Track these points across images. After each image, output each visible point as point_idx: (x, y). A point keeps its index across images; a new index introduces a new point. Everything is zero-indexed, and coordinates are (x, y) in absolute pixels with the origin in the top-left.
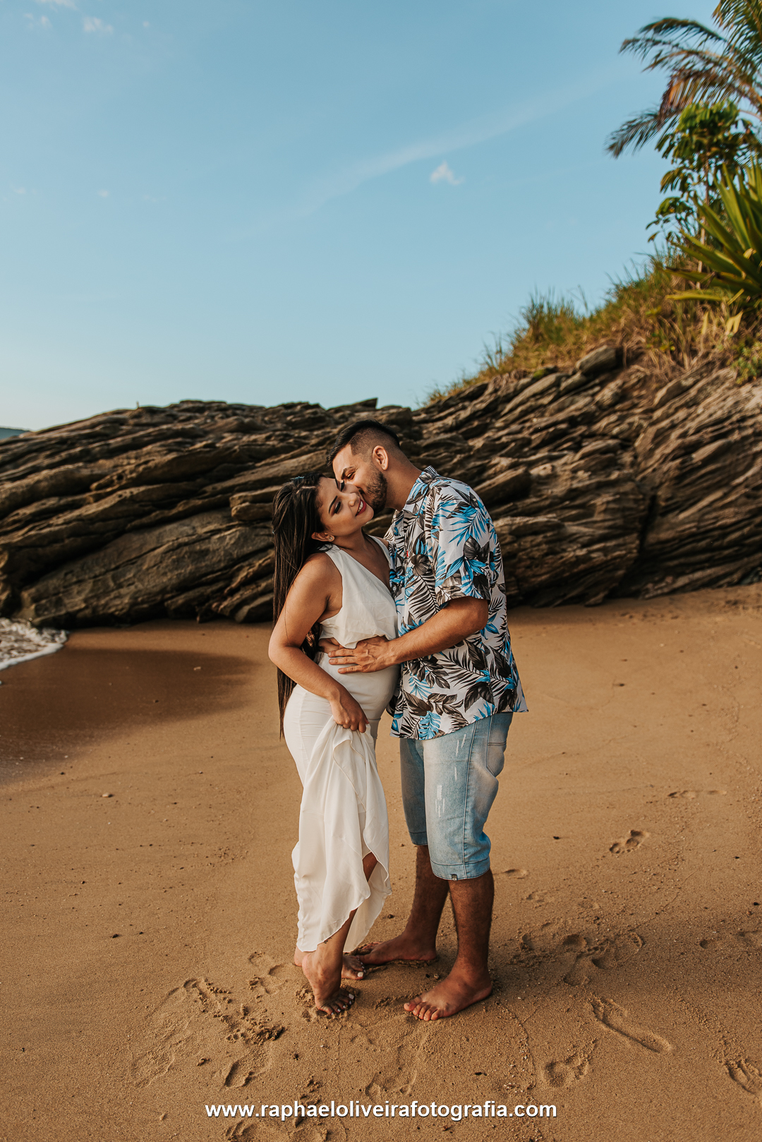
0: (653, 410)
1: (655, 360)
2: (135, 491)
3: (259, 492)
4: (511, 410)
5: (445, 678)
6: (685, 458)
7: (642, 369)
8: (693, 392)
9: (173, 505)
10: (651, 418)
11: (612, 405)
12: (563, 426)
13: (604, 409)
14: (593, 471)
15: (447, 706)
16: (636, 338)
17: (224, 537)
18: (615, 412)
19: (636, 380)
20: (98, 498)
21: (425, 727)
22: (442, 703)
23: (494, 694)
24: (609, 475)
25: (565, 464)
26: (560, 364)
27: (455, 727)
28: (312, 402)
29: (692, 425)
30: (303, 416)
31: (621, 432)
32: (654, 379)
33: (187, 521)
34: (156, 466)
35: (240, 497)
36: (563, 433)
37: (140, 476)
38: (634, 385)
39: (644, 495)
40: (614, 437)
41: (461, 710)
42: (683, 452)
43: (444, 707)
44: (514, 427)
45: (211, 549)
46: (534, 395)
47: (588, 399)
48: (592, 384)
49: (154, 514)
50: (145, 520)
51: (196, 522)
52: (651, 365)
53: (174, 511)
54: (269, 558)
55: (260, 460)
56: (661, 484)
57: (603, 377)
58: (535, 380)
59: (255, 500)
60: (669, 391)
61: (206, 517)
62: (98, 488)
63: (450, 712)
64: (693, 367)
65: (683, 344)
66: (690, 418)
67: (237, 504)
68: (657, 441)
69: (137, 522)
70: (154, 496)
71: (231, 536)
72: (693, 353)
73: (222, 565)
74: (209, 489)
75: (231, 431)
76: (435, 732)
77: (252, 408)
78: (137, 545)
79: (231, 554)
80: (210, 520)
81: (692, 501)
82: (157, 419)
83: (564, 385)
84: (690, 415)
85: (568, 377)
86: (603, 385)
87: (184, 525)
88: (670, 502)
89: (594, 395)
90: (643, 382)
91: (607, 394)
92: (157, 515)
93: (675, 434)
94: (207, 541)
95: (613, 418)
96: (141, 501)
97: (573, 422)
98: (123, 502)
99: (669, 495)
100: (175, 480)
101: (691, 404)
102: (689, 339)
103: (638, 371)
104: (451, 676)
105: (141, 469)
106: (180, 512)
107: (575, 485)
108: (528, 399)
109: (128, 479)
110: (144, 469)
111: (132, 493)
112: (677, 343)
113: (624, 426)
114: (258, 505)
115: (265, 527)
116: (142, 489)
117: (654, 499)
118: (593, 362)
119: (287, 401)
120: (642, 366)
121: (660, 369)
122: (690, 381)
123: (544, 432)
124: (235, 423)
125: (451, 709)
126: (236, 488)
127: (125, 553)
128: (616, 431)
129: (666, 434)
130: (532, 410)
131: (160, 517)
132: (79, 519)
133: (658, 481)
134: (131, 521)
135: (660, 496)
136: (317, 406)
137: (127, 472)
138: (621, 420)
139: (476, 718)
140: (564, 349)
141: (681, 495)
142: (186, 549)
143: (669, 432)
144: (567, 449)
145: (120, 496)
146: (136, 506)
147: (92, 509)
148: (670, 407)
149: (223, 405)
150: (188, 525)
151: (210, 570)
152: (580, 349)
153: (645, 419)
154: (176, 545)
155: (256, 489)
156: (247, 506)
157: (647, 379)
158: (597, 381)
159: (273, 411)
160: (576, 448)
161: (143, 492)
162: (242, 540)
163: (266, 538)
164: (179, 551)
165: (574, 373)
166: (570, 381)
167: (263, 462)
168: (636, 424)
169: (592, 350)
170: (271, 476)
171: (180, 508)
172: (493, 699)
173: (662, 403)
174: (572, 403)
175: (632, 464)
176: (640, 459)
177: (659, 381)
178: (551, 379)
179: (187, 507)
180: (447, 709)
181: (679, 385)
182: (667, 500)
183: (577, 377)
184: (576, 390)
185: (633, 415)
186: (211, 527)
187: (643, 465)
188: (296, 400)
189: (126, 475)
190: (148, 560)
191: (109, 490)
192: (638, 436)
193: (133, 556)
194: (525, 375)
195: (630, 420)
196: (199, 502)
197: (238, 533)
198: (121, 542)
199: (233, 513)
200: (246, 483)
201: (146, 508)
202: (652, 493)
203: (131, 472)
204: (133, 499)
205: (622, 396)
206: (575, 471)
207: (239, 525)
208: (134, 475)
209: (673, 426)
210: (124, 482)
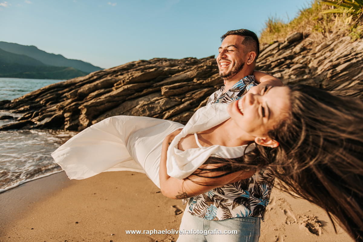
0: (315, 54)
1: (315, 36)
2: (129, 86)
3: (172, 86)
4: (262, 56)
5: (223, 189)
6: (334, 69)
7: (310, 39)
8: (332, 46)
9: (142, 91)
10: (315, 56)
11: (300, 52)
12: (283, 60)
13: (297, 54)
14: (297, 75)
15: (223, 203)
16: (308, 29)
17: (160, 102)
18: (301, 55)
19: (308, 44)
20: (117, 89)
21: (210, 212)
22: (220, 201)
23: (251, 205)
24: (303, 76)
25: (286, 73)
26: (279, 40)
27: (225, 217)
28: (194, 57)
29: (334, 58)
30: (191, 61)
31: (304, 62)
32: (315, 43)
33: (147, 97)
34: (136, 77)
35: (165, 88)
36: (283, 62)
37: (130, 81)
38: (307, 45)
39: (317, 84)
40: (301, 63)
41: (230, 208)
42: (332, 67)
43: (220, 204)
44: (264, 61)
45: (155, 107)
46: (270, 50)
47: (290, 51)
48: (291, 45)
49: (135, 94)
50: (132, 96)
51: (150, 97)
52: (314, 38)
53: (142, 93)
54: (176, 109)
55: (173, 74)
56: (323, 80)
57: (295, 43)
58: (270, 45)
59: (170, 89)
60: (322, 47)
61: (153, 95)
62: (117, 85)
63: (224, 208)
64: (331, 37)
65: (327, 30)
66: (332, 55)
67: (164, 90)
68: (319, 64)
69: (130, 97)
70: (136, 88)
71: (162, 101)
72: (331, 32)
73: (159, 112)
74: (155, 85)
75: (167, 67)
76: (214, 217)
77: (175, 60)
78: (129, 105)
79: (162, 108)
80: (155, 96)
81: (336, 86)
82: (145, 63)
83: (281, 47)
84: (331, 54)
85: (282, 43)
86: (295, 46)
87: (146, 98)
88: (327, 87)
89: (292, 49)
90: (311, 44)
91: (297, 48)
92: (136, 95)
93: (327, 61)
94: (153, 104)
95: (301, 57)
96: (131, 90)
97: (286, 59)
98: (124, 90)
99: (327, 84)
100: (143, 82)
101: (331, 50)
102: (329, 27)
103: (309, 40)
104: (226, 189)
105: (131, 78)
106: (144, 93)
107: (290, 81)
108: (268, 52)
109: (126, 82)
110: (132, 78)
111: (127, 87)
112: (324, 29)
113: (305, 59)
114: (171, 90)
115: (174, 98)
116: (131, 85)
117: (321, 85)
118: (292, 38)
119: (186, 57)
120: (310, 38)
121: (317, 39)
122: (330, 42)
123: (276, 62)
124: (169, 64)
125: (224, 206)
126: (164, 84)
127: (126, 108)
128: (301, 61)
129: (322, 61)
130: (270, 55)
131: (138, 95)
132: (110, 96)
133: (322, 79)
134: (127, 97)
135: (323, 84)
136: (195, 58)
137: (126, 79)
138: (304, 57)
139: (238, 215)
140: (280, 34)
141: (332, 84)
142: (146, 106)
143: (324, 61)
144: (285, 68)
145: (124, 88)
146: (129, 91)
147: (115, 92)
148: (323, 52)
149: (166, 59)
150: (147, 98)
151: (155, 114)
152: (286, 34)
153: (313, 57)
154: (143, 105)
155: (170, 84)
156: (167, 91)
157: (313, 43)
158: (293, 45)
159: (181, 60)
160: (289, 67)
161: (131, 86)
162: (166, 103)
163: (174, 102)
164: (144, 107)
165: (285, 42)
166: (283, 45)
167: (174, 75)
168: (309, 59)
169: (291, 34)
170: (176, 80)
171: (145, 92)
172: (250, 207)
173: (319, 51)
174: (284, 52)
175: (309, 73)
176: (312, 71)
177: (317, 43)
178: (276, 44)
179: (147, 91)
180: (222, 205)
181: (326, 44)
182: (326, 86)
183: (286, 43)
184: (286, 48)
185: (308, 55)
186: (155, 99)
187: (313, 73)
188: (189, 57)
189: (125, 81)
190: (133, 110)
191: (120, 86)
192: (310, 63)
193: (129, 109)
194: (266, 44)
195: (307, 57)
196: (151, 90)
197: (164, 101)
198: (125, 104)
199: (163, 93)
200: (167, 83)
201: (133, 92)
202: (320, 83)
203: (127, 79)
204: (128, 89)
205: (303, 49)
206: (290, 75)
207: (165, 98)
208: (128, 80)
209: (325, 58)
210: (125, 83)
